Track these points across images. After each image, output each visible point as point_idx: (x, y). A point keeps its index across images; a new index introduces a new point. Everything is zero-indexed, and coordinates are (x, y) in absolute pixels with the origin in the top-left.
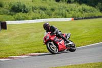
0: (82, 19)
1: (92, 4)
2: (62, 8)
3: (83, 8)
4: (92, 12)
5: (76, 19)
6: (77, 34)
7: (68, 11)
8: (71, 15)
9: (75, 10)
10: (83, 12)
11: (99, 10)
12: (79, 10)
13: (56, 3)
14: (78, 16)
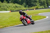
0: (15, 11)
1: (20, 3)
2: (4, 5)
3: (15, 6)
4: (20, 7)
5: (12, 12)
6: (13, 19)
7: (8, 7)
8: (9, 9)
9: (11, 7)
10: (16, 8)
11: (24, 7)
12: (14, 7)
13: (2, 3)
14: (13, 10)
